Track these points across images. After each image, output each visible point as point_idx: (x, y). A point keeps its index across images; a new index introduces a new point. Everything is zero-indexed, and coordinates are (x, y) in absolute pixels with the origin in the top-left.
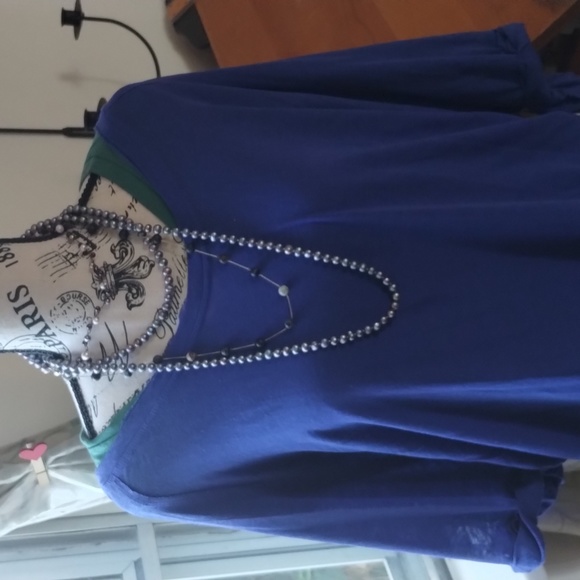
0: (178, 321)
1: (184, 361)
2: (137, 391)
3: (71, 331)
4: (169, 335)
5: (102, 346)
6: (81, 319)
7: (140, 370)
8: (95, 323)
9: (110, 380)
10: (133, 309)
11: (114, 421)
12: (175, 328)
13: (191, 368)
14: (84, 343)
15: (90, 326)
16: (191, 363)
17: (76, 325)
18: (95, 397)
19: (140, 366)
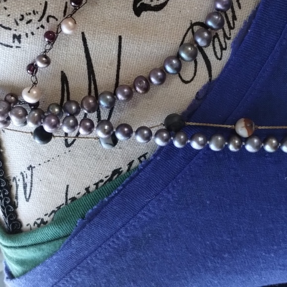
0: (227, 54)
1: (231, 135)
2: (117, 172)
3: (10, 41)
4: (202, 78)
5: (64, 79)
6: (35, 18)
7: (139, 139)
8: (65, 30)
9: (68, 145)
10: (144, 14)
11: (60, 215)
12: (218, 67)
13: (242, 149)
14: (32, 68)
15: (52, 37)
16: (244, 140)
17: (23, 29)
18: (30, 168)
19: (140, 130)
